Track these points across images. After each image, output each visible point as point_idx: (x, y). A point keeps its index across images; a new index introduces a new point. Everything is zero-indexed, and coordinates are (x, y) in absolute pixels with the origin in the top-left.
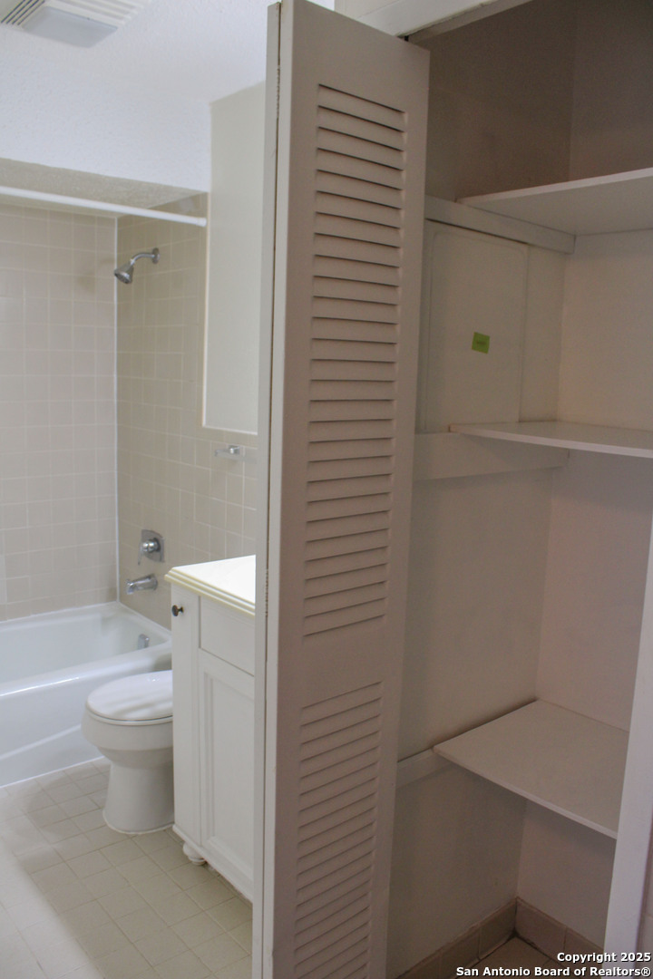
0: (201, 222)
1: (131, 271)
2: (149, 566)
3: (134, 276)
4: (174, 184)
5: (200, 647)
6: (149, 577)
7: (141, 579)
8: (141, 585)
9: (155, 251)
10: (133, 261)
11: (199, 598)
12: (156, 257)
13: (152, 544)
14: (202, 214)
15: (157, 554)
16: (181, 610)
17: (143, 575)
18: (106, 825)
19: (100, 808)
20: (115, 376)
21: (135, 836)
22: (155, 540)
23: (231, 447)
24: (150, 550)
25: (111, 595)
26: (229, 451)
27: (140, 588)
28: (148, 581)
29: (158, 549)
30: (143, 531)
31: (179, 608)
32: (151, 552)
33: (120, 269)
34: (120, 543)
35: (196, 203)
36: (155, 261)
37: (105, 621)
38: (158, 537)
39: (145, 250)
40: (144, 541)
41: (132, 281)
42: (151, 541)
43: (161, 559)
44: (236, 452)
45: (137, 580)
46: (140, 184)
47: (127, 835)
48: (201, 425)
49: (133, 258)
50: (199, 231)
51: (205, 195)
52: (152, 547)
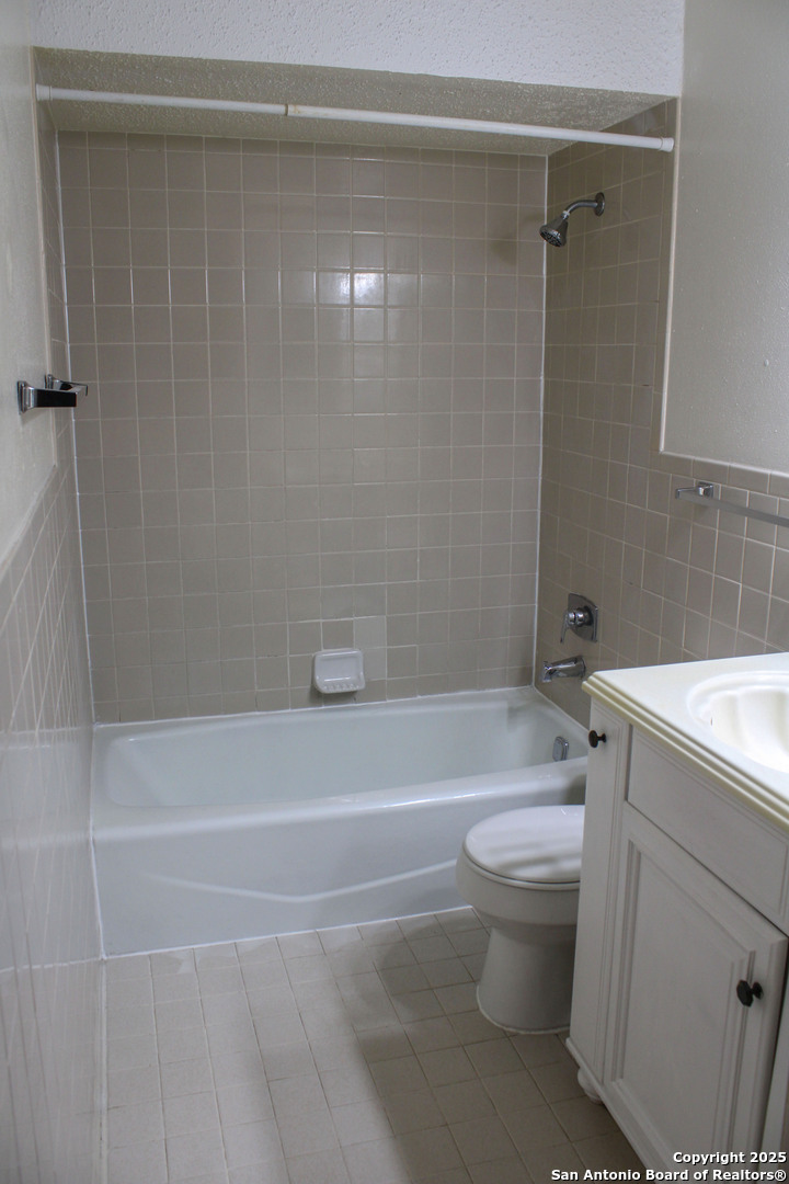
0: (666, 144)
1: (563, 228)
2: (575, 644)
3: (568, 237)
4: (625, 88)
5: (626, 798)
6: (575, 660)
7: (564, 662)
8: (562, 670)
9: (600, 197)
10: (566, 213)
11: (631, 727)
12: (600, 206)
13: (581, 616)
14: (668, 132)
15: (587, 628)
16: (603, 738)
17: (567, 657)
18: (478, 1009)
19: (475, 981)
20: (542, 378)
21: (514, 1035)
22: (586, 609)
23: (701, 484)
24: (579, 623)
25: (524, 678)
26: (697, 491)
27: (561, 674)
28: (572, 665)
29: (590, 621)
30: (571, 596)
31: (599, 735)
32: (581, 626)
33: (549, 226)
34: (539, 607)
35: (658, 116)
36: (598, 212)
37: (513, 713)
38: (588, 604)
39: (585, 197)
40: (570, 610)
41: (565, 242)
42: (580, 610)
43: (593, 638)
44: (707, 492)
45: (558, 663)
46: (574, 92)
47: (505, 1032)
48: (658, 450)
49: (566, 209)
50: (664, 158)
51: (673, 101)
52: (581, 620)
